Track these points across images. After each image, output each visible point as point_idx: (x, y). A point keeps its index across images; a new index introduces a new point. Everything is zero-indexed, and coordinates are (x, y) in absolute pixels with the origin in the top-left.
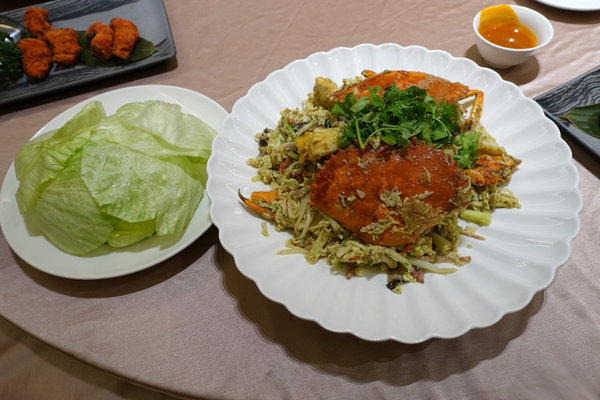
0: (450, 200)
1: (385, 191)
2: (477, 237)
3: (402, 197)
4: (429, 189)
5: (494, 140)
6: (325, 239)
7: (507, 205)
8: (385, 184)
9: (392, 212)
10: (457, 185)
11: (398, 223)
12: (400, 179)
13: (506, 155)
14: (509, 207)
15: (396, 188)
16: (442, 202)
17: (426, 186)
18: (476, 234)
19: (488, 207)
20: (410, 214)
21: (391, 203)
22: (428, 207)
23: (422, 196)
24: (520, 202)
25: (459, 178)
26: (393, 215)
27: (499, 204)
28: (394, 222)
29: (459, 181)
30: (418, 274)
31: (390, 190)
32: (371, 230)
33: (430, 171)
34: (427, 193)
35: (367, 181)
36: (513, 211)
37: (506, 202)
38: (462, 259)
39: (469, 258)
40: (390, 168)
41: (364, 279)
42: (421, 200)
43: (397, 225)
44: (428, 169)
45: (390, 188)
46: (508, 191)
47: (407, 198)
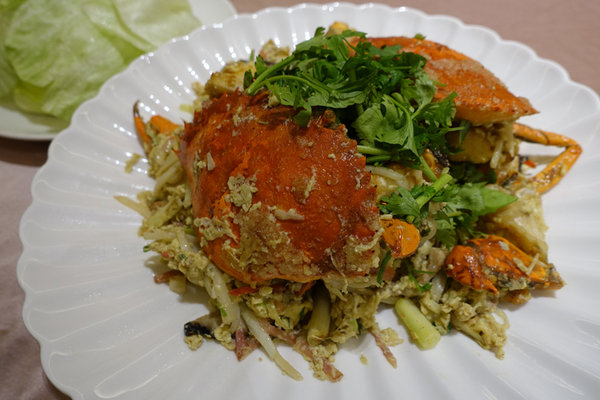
0: (328, 250)
1: (240, 175)
2: (388, 355)
3: (256, 197)
4: (301, 209)
5: (542, 227)
6: (172, 213)
7: (480, 337)
8: (245, 164)
9: (232, 215)
10: (352, 232)
11: (235, 238)
12: (267, 167)
13: (544, 259)
14: (483, 345)
15: (254, 178)
16: (312, 245)
17: (296, 198)
18: (392, 349)
19: (446, 322)
20: (251, 230)
21: (237, 199)
22: (283, 237)
23: (282, 213)
24: (507, 349)
25: (363, 220)
26: (231, 220)
27: (467, 328)
28: (230, 232)
29: (359, 225)
30: (244, 342)
31: (246, 177)
32: (203, 227)
33: (319, 180)
34: (293, 213)
35: (227, 147)
36: (486, 355)
37: (481, 333)
38: (328, 369)
39: (339, 376)
40: (265, 143)
41: (176, 296)
42: (278, 220)
43: (232, 239)
44: (319, 174)
45: (247, 173)
46: (505, 319)
47: (259, 204)
